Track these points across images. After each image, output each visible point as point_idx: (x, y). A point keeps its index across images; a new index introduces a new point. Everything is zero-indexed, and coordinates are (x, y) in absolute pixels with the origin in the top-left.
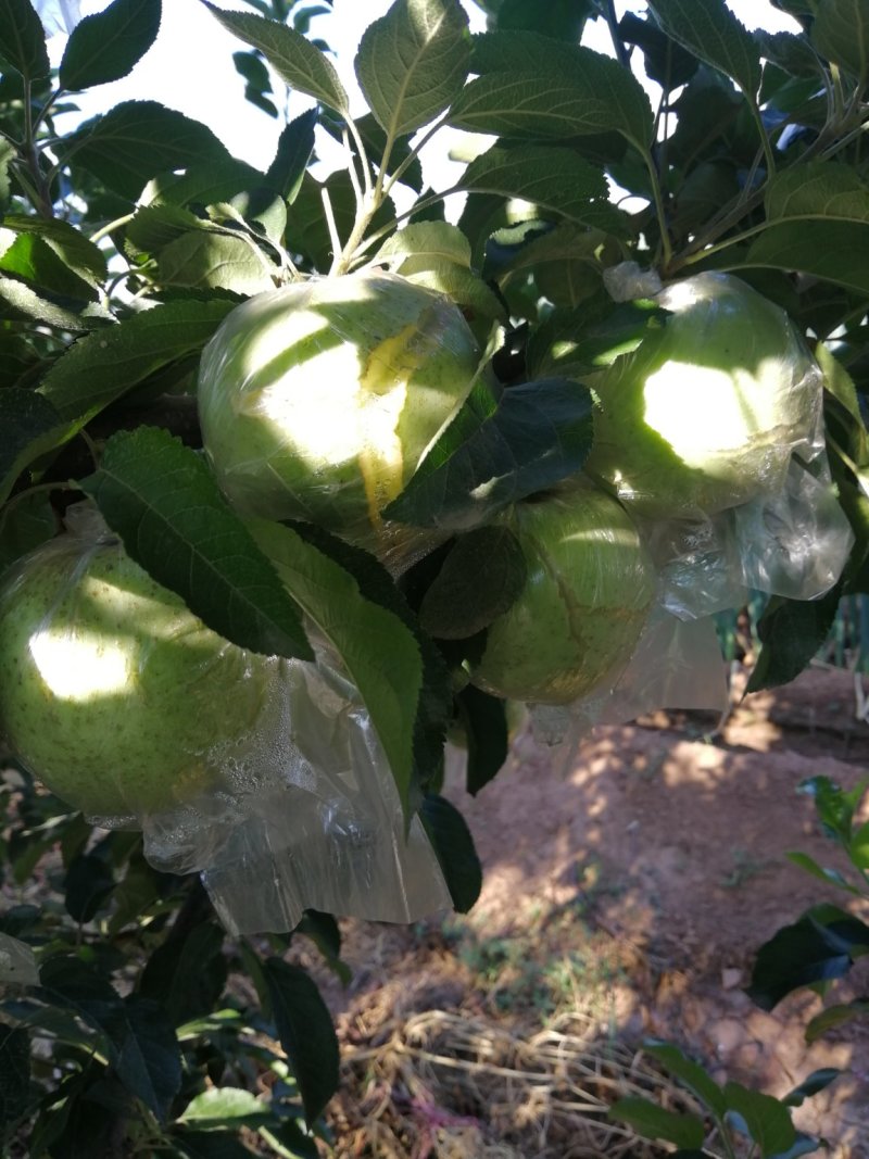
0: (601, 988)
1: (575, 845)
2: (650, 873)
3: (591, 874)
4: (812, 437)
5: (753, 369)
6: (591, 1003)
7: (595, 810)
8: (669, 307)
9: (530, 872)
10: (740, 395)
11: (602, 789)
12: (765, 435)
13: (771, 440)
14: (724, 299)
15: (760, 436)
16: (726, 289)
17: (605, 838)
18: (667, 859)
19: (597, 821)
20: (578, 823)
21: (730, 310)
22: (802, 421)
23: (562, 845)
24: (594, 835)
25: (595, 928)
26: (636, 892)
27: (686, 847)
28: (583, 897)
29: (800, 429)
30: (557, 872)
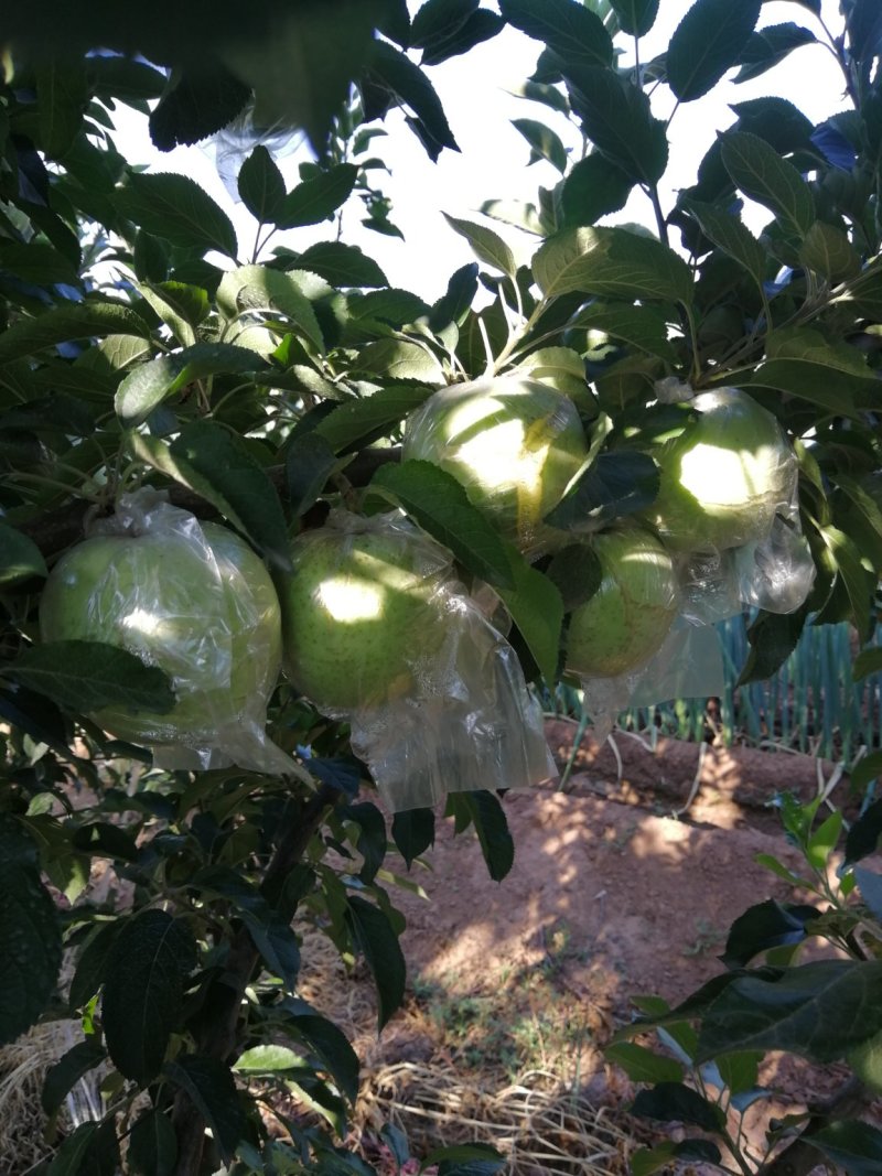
0: (566, 1048)
1: (544, 910)
2: (616, 940)
3: (559, 938)
4: (790, 502)
5: (754, 452)
6: (556, 1062)
7: (565, 878)
8: (700, 409)
9: (500, 935)
10: (745, 469)
11: (573, 858)
12: (760, 496)
13: (763, 500)
14: (736, 406)
15: (756, 497)
16: (736, 399)
17: (573, 905)
18: (633, 927)
19: (567, 889)
20: (547, 890)
21: (739, 413)
22: (784, 490)
23: (533, 910)
24: (563, 903)
25: (562, 990)
26: (602, 957)
27: (651, 917)
28: (551, 959)
29: (783, 496)
30: (527, 936)
